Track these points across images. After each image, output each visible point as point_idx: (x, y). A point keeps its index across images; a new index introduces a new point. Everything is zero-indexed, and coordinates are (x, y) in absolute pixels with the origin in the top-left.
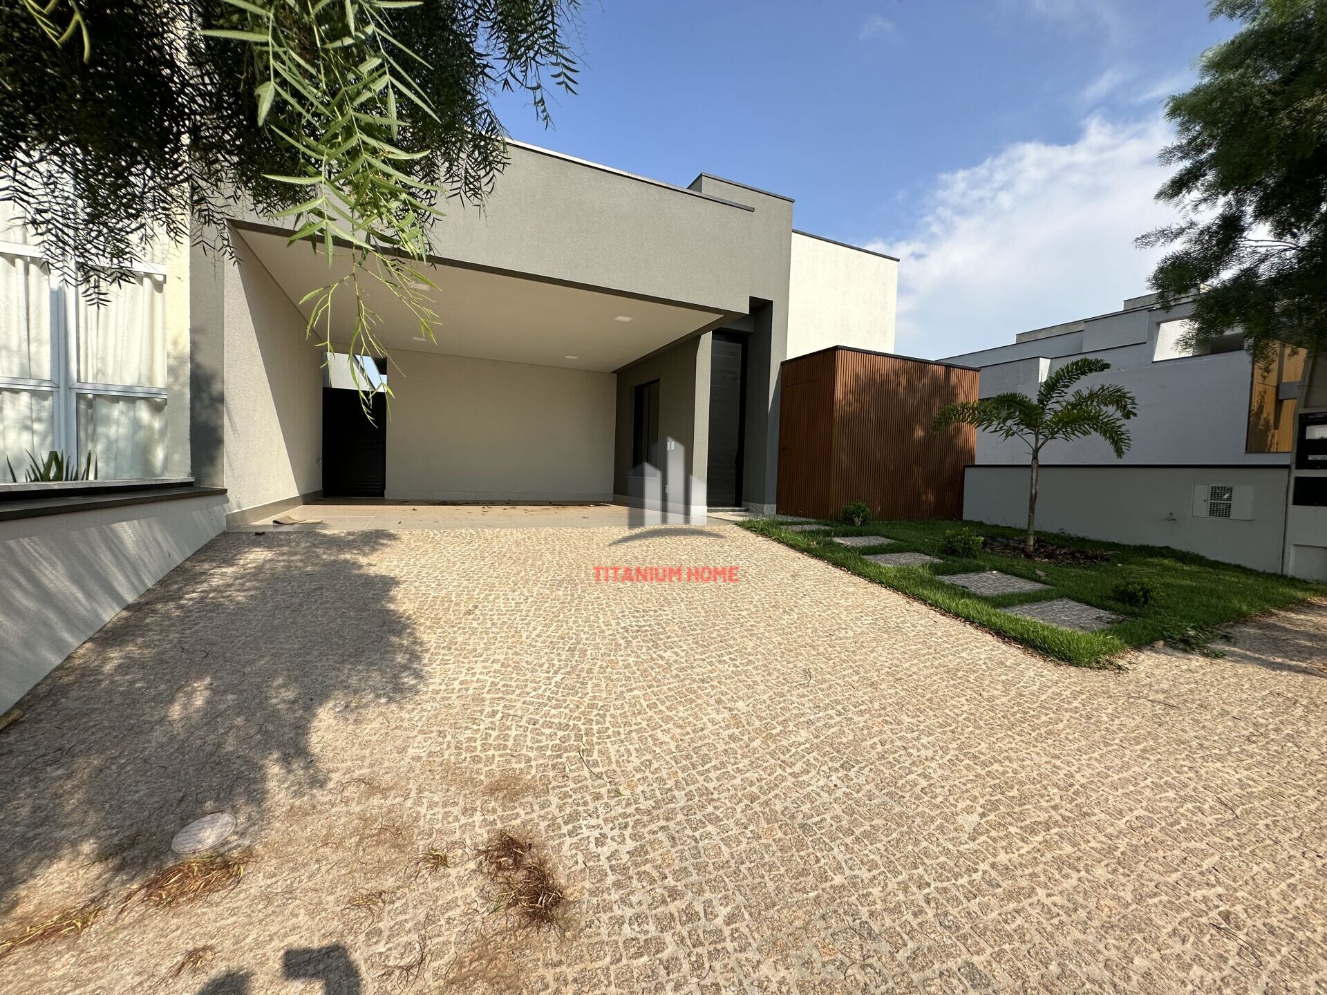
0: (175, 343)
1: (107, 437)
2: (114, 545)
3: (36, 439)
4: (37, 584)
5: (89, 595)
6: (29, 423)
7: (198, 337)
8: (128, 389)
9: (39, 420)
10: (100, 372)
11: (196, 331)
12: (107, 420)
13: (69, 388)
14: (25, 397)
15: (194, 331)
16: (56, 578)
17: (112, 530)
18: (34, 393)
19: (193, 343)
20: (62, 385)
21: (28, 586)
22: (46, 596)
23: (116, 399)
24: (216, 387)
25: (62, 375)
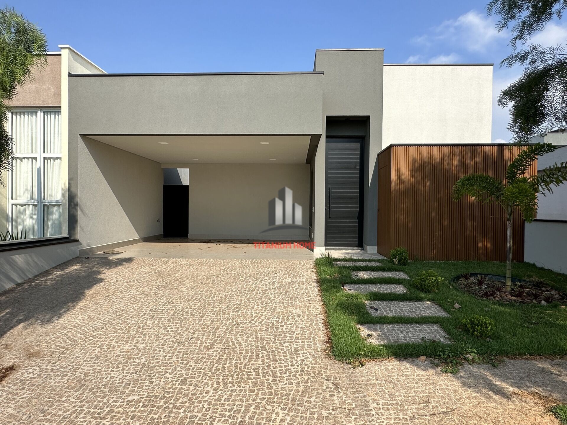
0: (64, 184)
1: (52, 219)
2: (12, 264)
3: (34, 221)
6: (32, 216)
7: (72, 182)
8: (57, 201)
9: (35, 214)
10: (51, 195)
11: (70, 179)
12: (52, 213)
13: (41, 202)
14: (31, 206)
18: (33, 205)
19: (69, 184)
20: (39, 201)
23: (54, 205)
24: (76, 200)
25: (39, 197)
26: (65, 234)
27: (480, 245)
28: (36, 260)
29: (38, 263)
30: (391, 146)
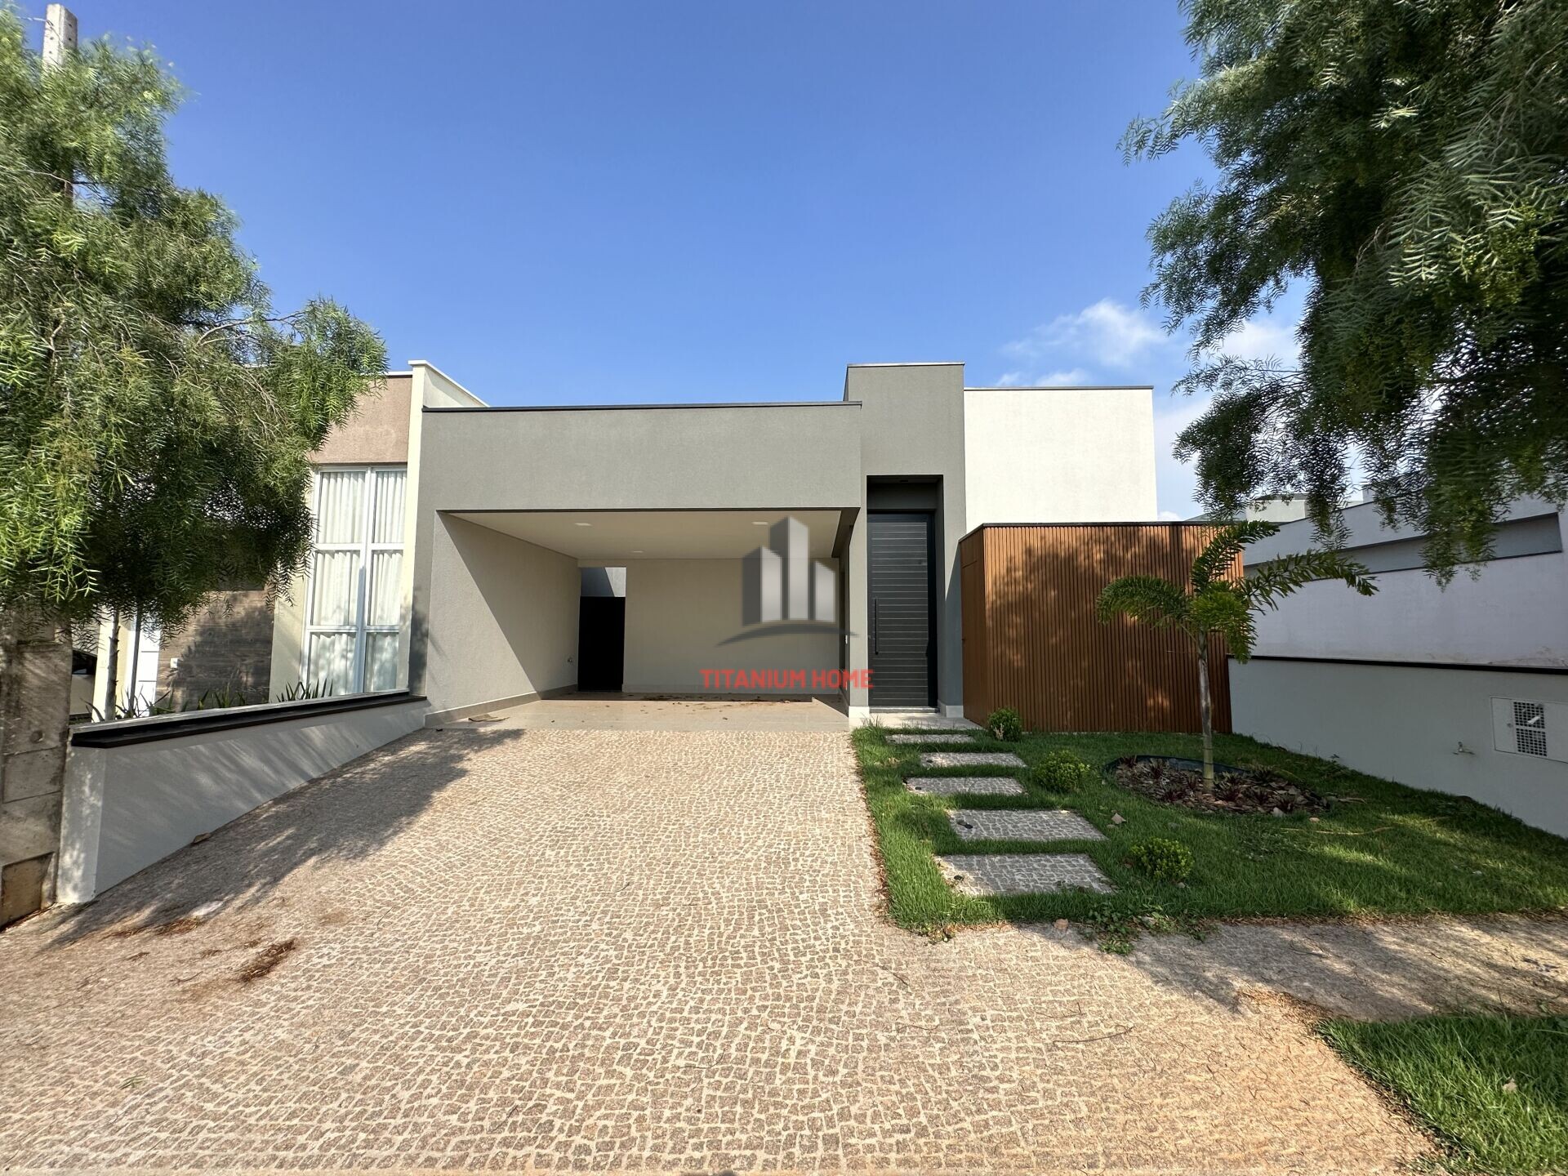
0: (405, 598)
1: (381, 660)
2: (304, 743)
3: (348, 663)
4: (237, 765)
5: (277, 771)
6: (345, 653)
7: (418, 593)
8: (392, 627)
9: (351, 651)
10: (381, 618)
11: (417, 589)
12: (382, 649)
13: (363, 629)
14: (345, 636)
15: (416, 589)
16: (250, 761)
17: (303, 734)
19: (415, 598)
20: (360, 627)
21: (232, 767)
22: (241, 770)
23: (386, 635)
24: (425, 626)
25: (360, 621)
26: (402, 686)
27: (1151, 702)
28: (346, 734)
29: (351, 740)
30: (983, 527)
